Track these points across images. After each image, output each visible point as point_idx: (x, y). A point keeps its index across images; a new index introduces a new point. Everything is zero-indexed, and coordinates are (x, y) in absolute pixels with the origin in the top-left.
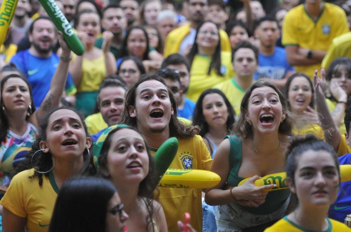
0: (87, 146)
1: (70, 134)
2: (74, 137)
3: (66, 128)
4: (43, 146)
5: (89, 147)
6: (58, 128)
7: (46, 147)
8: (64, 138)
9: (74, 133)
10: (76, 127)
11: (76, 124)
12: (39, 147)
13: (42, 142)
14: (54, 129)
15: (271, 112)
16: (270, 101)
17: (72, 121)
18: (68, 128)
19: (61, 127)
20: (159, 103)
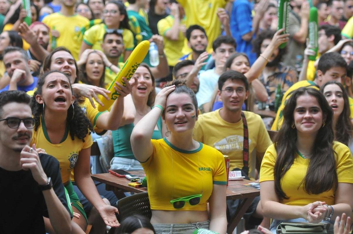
0: (72, 102)
1: (62, 92)
2: (64, 95)
3: (59, 88)
4: (39, 98)
5: (73, 103)
6: (52, 87)
7: (40, 99)
8: (57, 95)
9: (64, 92)
10: (66, 87)
11: (66, 85)
12: (35, 99)
13: (38, 95)
14: (50, 87)
15: (145, 85)
16: (145, 77)
17: (63, 83)
18: (60, 87)
19: (55, 86)
20: (68, 67)
